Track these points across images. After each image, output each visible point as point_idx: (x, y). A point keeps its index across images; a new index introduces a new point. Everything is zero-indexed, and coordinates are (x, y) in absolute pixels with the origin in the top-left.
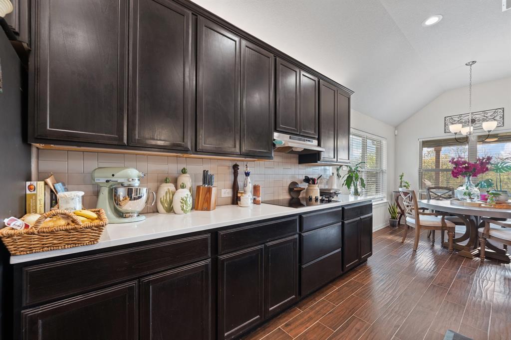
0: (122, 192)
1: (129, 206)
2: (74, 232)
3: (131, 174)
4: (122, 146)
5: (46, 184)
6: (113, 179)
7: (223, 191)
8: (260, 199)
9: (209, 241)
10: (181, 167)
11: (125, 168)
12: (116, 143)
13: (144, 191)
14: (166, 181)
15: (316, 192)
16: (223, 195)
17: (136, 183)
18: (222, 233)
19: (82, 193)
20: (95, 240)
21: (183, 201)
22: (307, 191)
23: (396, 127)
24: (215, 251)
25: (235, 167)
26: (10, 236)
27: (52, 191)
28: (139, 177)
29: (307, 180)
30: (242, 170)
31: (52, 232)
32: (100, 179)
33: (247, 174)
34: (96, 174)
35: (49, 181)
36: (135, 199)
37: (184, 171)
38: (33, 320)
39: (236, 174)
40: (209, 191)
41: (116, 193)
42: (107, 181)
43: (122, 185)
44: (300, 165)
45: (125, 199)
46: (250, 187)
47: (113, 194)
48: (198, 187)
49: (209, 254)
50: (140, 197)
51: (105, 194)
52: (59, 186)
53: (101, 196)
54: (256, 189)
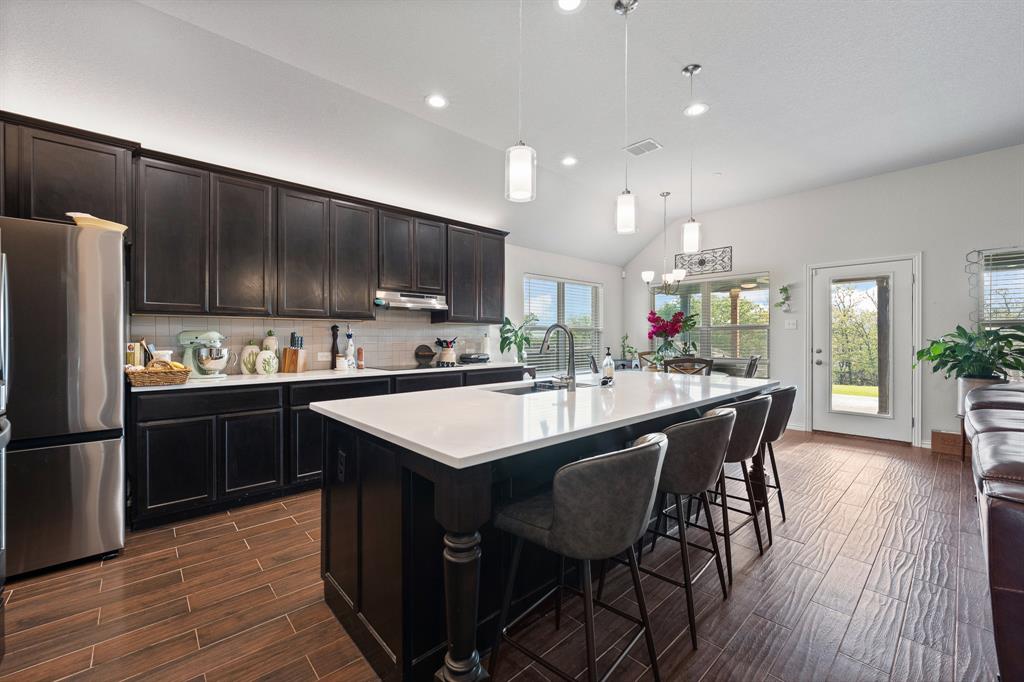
0: (204, 353)
1: (210, 365)
2: (170, 375)
3: (214, 337)
4: (205, 313)
5: (141, 345)
6: (196, 341)
7: (320, 354)
8: (363, 363)
9: (281, 393)
10: (268, 329)
11: (208, 331)
12: (199, 311)
13: (225, 352)
14: (250, 343)
15: (451, 355)
16: (319, 359)
17: (218, 345)
18: (294, 386)
19: (171, 352)
20: (183, 382)
21: (266, 362)
22: (441, 356)
23: (624, 267)
24: (287, 403)
25: (335, 329)
26: (133, 373)
27: (145, 350)
28: (220, 339)
29: (440, 343)
30: (342, 331)
31: (156, 373)
32: (185, 340)
33: (349, 336)
34: (181, 337)
35: (144, 342)
36: (216, 359)
37: (270, 334)
38: (144, 429)
39: (335, 336)
40: (296, 353)
41: (199, 354)
42: (192, 343)
43: (205, 346)
44: (433, 325)
45: (207, 358)
46: (352, 350)
47: (197, 355)
48: (285, 350)
49: (281, 404)
50: (221, 357)
51: (189, 353)
52: (151, 347)
53: (186, 356)
54: (359, 352)
